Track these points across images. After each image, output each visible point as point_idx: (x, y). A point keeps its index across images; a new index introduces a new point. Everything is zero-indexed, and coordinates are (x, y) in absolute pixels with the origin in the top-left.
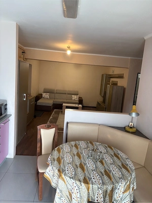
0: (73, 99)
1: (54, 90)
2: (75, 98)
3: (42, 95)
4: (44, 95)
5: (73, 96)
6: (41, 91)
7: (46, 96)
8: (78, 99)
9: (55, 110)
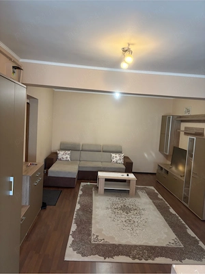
0: (114, 160)
1: (79, 145)
2: (117, 158)
3: (56, 154)
4: (61, 154)
5: (113, 155)
6: (55, 147)
7: (64, 157)
8: (122, 161)
9: (82, 184)
